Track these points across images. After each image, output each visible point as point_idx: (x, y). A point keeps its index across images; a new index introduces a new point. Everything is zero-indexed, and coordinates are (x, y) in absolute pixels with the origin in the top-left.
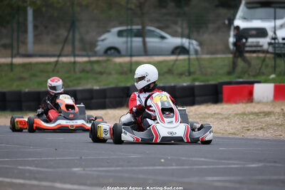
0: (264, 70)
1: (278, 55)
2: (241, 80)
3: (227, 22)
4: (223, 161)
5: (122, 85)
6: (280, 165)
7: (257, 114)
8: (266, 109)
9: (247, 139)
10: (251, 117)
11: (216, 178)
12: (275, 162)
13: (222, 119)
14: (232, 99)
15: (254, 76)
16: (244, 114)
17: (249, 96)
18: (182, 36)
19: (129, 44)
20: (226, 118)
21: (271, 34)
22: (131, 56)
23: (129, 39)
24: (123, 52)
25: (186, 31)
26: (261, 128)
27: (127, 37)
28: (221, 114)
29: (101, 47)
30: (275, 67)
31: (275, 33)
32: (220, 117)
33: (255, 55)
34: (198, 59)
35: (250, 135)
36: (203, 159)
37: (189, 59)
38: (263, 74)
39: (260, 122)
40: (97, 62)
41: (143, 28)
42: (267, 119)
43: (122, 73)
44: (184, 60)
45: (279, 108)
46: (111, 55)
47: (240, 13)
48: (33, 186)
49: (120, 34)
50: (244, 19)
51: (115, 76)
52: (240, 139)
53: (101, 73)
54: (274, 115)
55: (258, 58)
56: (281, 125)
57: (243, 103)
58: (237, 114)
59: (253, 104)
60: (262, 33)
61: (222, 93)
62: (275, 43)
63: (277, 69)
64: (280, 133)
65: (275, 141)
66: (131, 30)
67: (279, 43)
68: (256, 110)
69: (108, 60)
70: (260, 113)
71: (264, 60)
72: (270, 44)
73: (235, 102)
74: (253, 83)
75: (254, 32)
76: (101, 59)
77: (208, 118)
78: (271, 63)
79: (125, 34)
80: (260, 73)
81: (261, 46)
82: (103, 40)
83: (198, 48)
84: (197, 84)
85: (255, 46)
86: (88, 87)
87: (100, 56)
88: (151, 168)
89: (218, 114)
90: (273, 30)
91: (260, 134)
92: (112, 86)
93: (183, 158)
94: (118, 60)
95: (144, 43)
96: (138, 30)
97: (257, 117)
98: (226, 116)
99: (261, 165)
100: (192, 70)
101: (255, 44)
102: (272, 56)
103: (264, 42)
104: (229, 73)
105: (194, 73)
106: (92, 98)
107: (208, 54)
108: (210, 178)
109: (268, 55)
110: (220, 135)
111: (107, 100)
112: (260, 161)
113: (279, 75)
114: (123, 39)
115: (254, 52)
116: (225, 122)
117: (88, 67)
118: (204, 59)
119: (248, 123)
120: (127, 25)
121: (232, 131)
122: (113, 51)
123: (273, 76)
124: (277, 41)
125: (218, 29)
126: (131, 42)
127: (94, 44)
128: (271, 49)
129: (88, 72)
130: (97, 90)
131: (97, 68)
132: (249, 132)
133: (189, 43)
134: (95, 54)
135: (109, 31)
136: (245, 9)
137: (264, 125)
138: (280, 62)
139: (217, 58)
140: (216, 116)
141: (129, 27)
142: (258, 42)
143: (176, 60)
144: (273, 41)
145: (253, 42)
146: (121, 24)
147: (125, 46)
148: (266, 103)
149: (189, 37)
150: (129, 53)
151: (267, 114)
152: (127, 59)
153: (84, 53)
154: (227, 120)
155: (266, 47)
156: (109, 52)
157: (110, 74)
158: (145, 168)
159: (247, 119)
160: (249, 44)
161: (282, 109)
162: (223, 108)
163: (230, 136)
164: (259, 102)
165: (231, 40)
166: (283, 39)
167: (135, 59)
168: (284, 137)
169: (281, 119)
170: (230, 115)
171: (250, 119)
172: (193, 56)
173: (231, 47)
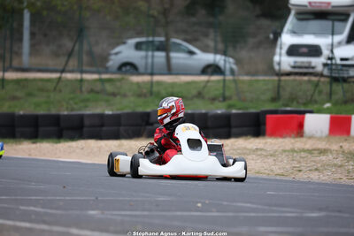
0: (316, 97)
1: (335, 80)
2: (288, 109)
3: (271, 36)
4: (275, 208)
5: (140, 110)
6: (346, 215)
7: (310, 151)
8: (322, 145)
9: (299, 182)
10: (303, 154)
12: (340, 211)
13: (266, 156)
14: (276, 132)
15: (305, 104)
16: (293, 151)
17: (299, 129)
18: (216, 52)
19: (150, 60)
20: (271, 155)
21: (326, 52)
22: (152, 74)
23: (150, 53)
24: (141, 69)
25: (221, 46)
26: (316, 169)
27: (147, 50)
28: (265, 150)
29: (114, 61)
30: (331, 94)
31: (332, 51)
32: (264, 153)
33: (306, 78)
34: (235, 81)
35: (302, 177)
36: (249, 205)
37: (224, 80)
38: (316, 102)
39: (314, 161)
40: (109, 80)
41: (168, 40)
42: (323, 158)
43: (140, 95)
44: (218, 81)
45: (337, 144)
46: (126, 73)
47: (288, 26)
48: (43, 231)
49: (138, 46)
50: (294, 32)
51: (132, 99)
52: (286, 181)
53: (114, 95)
54: (331, 152)
55: (309, 81)
56: (340, 166)
57: (290, 136)
58: (284, 151)
59: (304, 139)
60: (315, 51)
61: (265, 124)
62: (332, 64)
63: (333, 97)
64: (339, 176)
65: (334, 185)
66: (152, 42)
67: (336, 65)
68: (308, 146)
69: (123, 79)
70: (315, 150)
71: (317, 85)
72: (325, 65)
73: (281, 136)
74: (304, 113)
75: (305, 50)
76: (113, 76)
77: (249, 154)
78: (325, 88)
79: (144, 47)
80: (312, 101)
81: (313, 68)
82: (117, 54)
83: (234, 67)
84: (234, 111)
85: (306, 68)
86: (98, 111)
87: (113, 73)
88: (186, 213)
89: (261, 149)
90: (330, 48)
91: (315, 176)
92: (128, 110)
93: (225, 203)
94: (135, 79)
95: (168, 59)
96: (161, 42)
97: (309, 156)
98: (271, 152)
99: (322, 214)
100: (227, 94)
101: (307, 65)
102: (327, 80)
103: (318, 63)
104: (274, 100)
105: (230, 98)
106: (102, 126)
107: (248, 74)
108: (262, 229)
109: (322, 79)
110: (265, 176)
111: (122, 129)
112: (320, 210)
113: (335, 104)
114: (142, 53)
115: (305, 74)
116: (271, 160)
117: (98, 87)
118: (243, 82)
119: (300, 162)
120: (148, 36)
121: (280, 172)
122: (128, 68)
123: (328, 105)
124: (334, 62)
125: (258, 45)
126: (153, 57)
127: (105, 59)
128: (326, 72)
129: (98, 93)
130: (109, 116)
131: (109, 88)
132: (301, 174)
133: (225, 61)
134: (107, 71)
135: (124, 43)
136: (295, 21)
137: (319, 165)
138: (338, 88)
139: (257, 81)
140: (259, 153)
141: (151, 39)
142: (310, 63)
143: (208, 81)
144: (329, 62)
145: (303, 62)
146: (139, 34)
147: (143, 62)
148: (320, 139)
149: (225, 53)
150: (149, 71)
151: (323, 152)
152: (147, 78)
153: (94, 69)
154: (273, 158)
155: (320, 68)
156: (124, 69)
157: (125, 96)
158: (179, 213)
159: (298, 158)
160: (298, 64)
161: (341, 147)
162: (266, 143)
163: (278, 178)
164: (310, 137)
165: (276, 58)
166: (342, 59)
167: (156, 78)
168: (345, 181)
169: (340, 159)
170: (276, 151)
171: (301, 157)
172: (229, 77)
173: (277, 67)
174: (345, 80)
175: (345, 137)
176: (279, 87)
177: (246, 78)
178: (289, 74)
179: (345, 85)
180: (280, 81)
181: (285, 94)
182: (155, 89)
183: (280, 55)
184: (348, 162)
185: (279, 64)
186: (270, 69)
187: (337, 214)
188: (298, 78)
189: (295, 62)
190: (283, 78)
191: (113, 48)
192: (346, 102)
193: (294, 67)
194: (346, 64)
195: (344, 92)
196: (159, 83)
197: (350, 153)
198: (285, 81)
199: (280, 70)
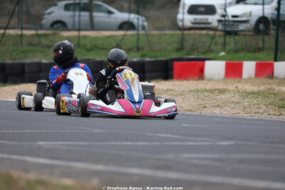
0: (213, 47)
1: (228, 33)
2: (191, 57)
4: (191, 138)
6: (253, 143)
7: (211, 91)
8: (221, 86)
9: (205, 116)
10: (206, 94)
11: (192, 156)
12: (246, 140)
13: (176, 95)
14: (183, 76)
15: (204, 53)
16: (197, 91)
17: (200, 73)
18: (130, 12)
19: (77, 19)
20: (180, 95)
21: (220, 11)
22: (79, 30)
23: (77, 13)
24: (70, 26)
25: (133, 7)
26: (218, 106)
27: (74, 10)
28: (175, 91)
29: (47, 20)
30: (224, 44)
31: (225, 10)
32: (173, 92)
33: (204, 32)
34: (147, 35)
35: (207, 112)
36: (170, 136)
37: (138, 35)
38: (213, 51)
39: (216, 99)
40: (45, 35)
41: (91, 2)
42: (223, 96)
44: (133, 35)
45: (232, 85)
46: (57, 29)
49: (67, 7)
52: (196, 116)
53: (48, 47)
54: (229, 92)
55: (207, 35)
56: (237, 103)
57: (193, 79)
58: (191, 91)
59: (204, 82)
60: (210, 10)
61: (172, 69)
62: (225, 21)
63: (227, 47)
64: (237, 111)
66: (79, 4)
67: (229, 21)
68: (208, 88)
69: (55, 34)
70: (215, 90)
71: (213, 37)
72: (220, 21)
73: (189, 80)
74: (204, 60)
75: (203, 9)
76: (48, 32)
77: (162, 94)
78: (220, 40)
79: (71, 8)
80: (209, 50)
81: (209, 24)
82: (49, 14)
83: (145, 24)
84: (147, 59)
85: (204, 23)
86: (36, 60)
87: (46, 29)
88: (119, 143)
89: (172, 90)
90: (224, 7)
91: (217, 111)
93: (149, 134)
94: (65, 34)
95: (91, 18)
96: (85, 4)
97: (212, 95)
98: (180, 92)
99: (232, 143)
100: (140, 46)
101: (205, 21)
102: (222, 33)
103: (213, 19)
104: (178, 50)
105: (143, 49)
106: (40, 72)
107: (157, 29)
108: (186, 156)
109: (218, 33)
112: (230, 139)
113: (229, 53)
114: (70, 13)
115: (203, 29)
117: (35, 41)
118: (154, 35)
119: (204, 100)
121: (188, 108)
122: (59, 25)
123: (222, 54)
124: (227, 18)
126: (80, 16)
127: (40, 18)
128: (220, 27)
129: (35, 45)
130: (45, 64)
131: (44, 41)
132: (205, 109)
133: (138, 19)
134: (41, 27)
135: (56, 5)
137: (220, 102)
138: (230, 39)
139: (166, 35)
140: (170, 92)
141: (77, 1)
142: (207, 19)
143: (125, 35)
144: (223, 19)
145: (201, 19)
147: (71, 20)
148: (218, 81)
149: (138, 13)
150: (77, 27)
151: (222, 91)
152: (75, 33)
153: (32, 26)
154: (181, 97)
155: (215, 24)
156: (55, 26)
158: (113, 143)
159: (202, 96)
160: (198, 21)
161: (236, 87)
162: (174, 85)
163: (188, 113)
164: (210, 80)
165: (180, 16)
166: (233, 17)
167: (83, 33)
168: (242, 115)
169: (237, 97)
170: (184, 91)
171: (205, 96)
172: (142, 32)
173: (180, 24)
174: (236, 33)
175: (238, 79)
176: (183, 39)
177: (156, 32)
178: (190, 29)
179: (237, 38)
180: (183, 34)
181: (188, 45)
182: (82, 42)
183: (183, 13)
184: (244, 99)
185: (183, 20)
186: (174, 25)
187: (244, 142)
188: (198, 32)
189: (195, 19)
190: (186, 32)
191: (46, 9)
192: (237, 51)
193: (194, 23)
194: (237, 21)
195: (236, 43)
196: (85, 37)
197: (245, 92)
198: (188, 34)
199: (183, 25)
